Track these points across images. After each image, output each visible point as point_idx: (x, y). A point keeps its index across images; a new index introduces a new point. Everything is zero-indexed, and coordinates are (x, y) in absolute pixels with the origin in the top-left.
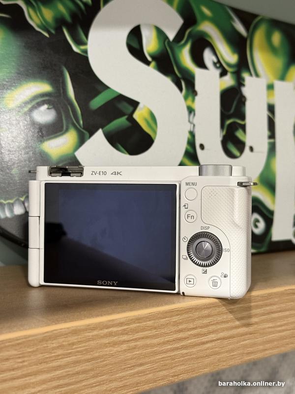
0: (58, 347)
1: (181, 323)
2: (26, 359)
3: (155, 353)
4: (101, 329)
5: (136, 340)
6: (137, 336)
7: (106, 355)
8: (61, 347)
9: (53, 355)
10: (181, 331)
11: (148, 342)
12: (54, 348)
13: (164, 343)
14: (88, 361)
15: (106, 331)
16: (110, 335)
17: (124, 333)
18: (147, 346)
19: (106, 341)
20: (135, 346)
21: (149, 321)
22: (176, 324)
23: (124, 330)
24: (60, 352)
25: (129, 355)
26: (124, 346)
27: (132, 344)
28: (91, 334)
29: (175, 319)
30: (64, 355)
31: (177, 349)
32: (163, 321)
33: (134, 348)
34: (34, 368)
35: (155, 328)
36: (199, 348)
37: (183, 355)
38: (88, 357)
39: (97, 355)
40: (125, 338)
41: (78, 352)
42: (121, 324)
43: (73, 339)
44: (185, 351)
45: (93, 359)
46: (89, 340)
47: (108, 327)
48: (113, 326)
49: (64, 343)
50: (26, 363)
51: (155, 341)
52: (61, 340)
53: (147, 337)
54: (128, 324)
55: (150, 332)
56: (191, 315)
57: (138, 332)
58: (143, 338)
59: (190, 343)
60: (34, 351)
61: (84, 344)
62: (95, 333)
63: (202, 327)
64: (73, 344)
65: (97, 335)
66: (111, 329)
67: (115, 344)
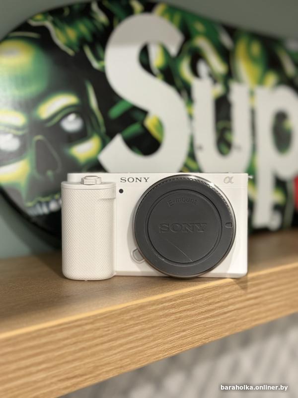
0: (130, 319)
1: (210, 298)
2: (110, 328)
3: (193, 322)
4: (158, 305)
5: (180, 312)
6: (181, 309)
7: (162, 324)
8: (132, 318)
9: (127, 324)
10: (210, 304)
11: (189, 313)
12: (127, 320)
13: (199, 314)
14: (150, 328)
15: (161, 306)
16: (164, 309)
17: (173, 307)
18: (187, 316)
19: (161, 313)
20: (180, 316)
21: (189, 297)
22: (207, 299)
23: (173, 305)
24: (131, 322)
25: (176, 324)
26: (173, 317)
27: (178, 315)
28: (151, 308)
29: (206, 295)
30: (134, 324)
31: (208, 318)
32: (198, 297)
33: (179, 318)
34: (115, 335)
35: (193, 303)
36: (222, 317)
37: (211, 323)
38: (150, 326)
39: (155, 324)
40: (173, 311)
41: (143, 322)
42: (171, 300)
43: (140, 312)
44: (213, 320)
45: (153, 327)
46: (150, 313)
47: (162, 303)
48: (166, 302)
49: (134, 316)
50: (110, 332)
51: (193, 312)
52: (132, 314)
53: (188, 310)
54: (175, 300)
55: (189, 305)
56: (217, 292)
57: (181, 306)
58: (185, 310)
59: (216, 313)
60: (115, 323)
61: (146, 316)
62: (154, 307)
63: (224, 301)
64: (140, 316)
65: (155, 309)
66: (164, 305)
67: (166, 315)
